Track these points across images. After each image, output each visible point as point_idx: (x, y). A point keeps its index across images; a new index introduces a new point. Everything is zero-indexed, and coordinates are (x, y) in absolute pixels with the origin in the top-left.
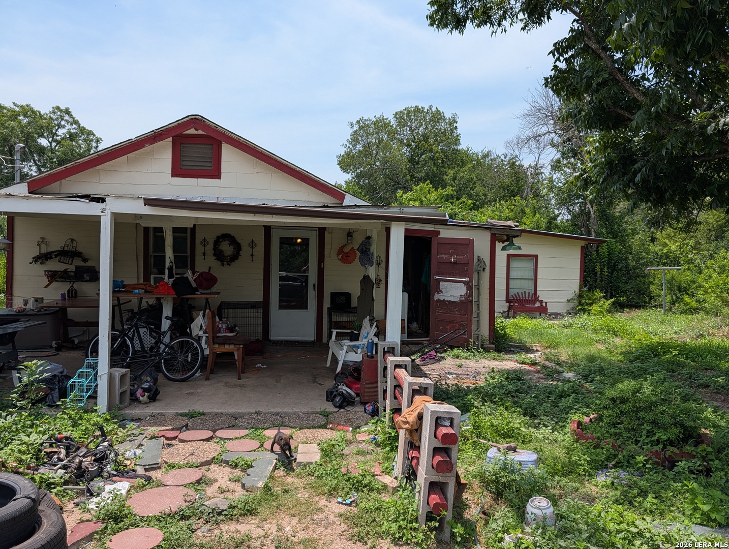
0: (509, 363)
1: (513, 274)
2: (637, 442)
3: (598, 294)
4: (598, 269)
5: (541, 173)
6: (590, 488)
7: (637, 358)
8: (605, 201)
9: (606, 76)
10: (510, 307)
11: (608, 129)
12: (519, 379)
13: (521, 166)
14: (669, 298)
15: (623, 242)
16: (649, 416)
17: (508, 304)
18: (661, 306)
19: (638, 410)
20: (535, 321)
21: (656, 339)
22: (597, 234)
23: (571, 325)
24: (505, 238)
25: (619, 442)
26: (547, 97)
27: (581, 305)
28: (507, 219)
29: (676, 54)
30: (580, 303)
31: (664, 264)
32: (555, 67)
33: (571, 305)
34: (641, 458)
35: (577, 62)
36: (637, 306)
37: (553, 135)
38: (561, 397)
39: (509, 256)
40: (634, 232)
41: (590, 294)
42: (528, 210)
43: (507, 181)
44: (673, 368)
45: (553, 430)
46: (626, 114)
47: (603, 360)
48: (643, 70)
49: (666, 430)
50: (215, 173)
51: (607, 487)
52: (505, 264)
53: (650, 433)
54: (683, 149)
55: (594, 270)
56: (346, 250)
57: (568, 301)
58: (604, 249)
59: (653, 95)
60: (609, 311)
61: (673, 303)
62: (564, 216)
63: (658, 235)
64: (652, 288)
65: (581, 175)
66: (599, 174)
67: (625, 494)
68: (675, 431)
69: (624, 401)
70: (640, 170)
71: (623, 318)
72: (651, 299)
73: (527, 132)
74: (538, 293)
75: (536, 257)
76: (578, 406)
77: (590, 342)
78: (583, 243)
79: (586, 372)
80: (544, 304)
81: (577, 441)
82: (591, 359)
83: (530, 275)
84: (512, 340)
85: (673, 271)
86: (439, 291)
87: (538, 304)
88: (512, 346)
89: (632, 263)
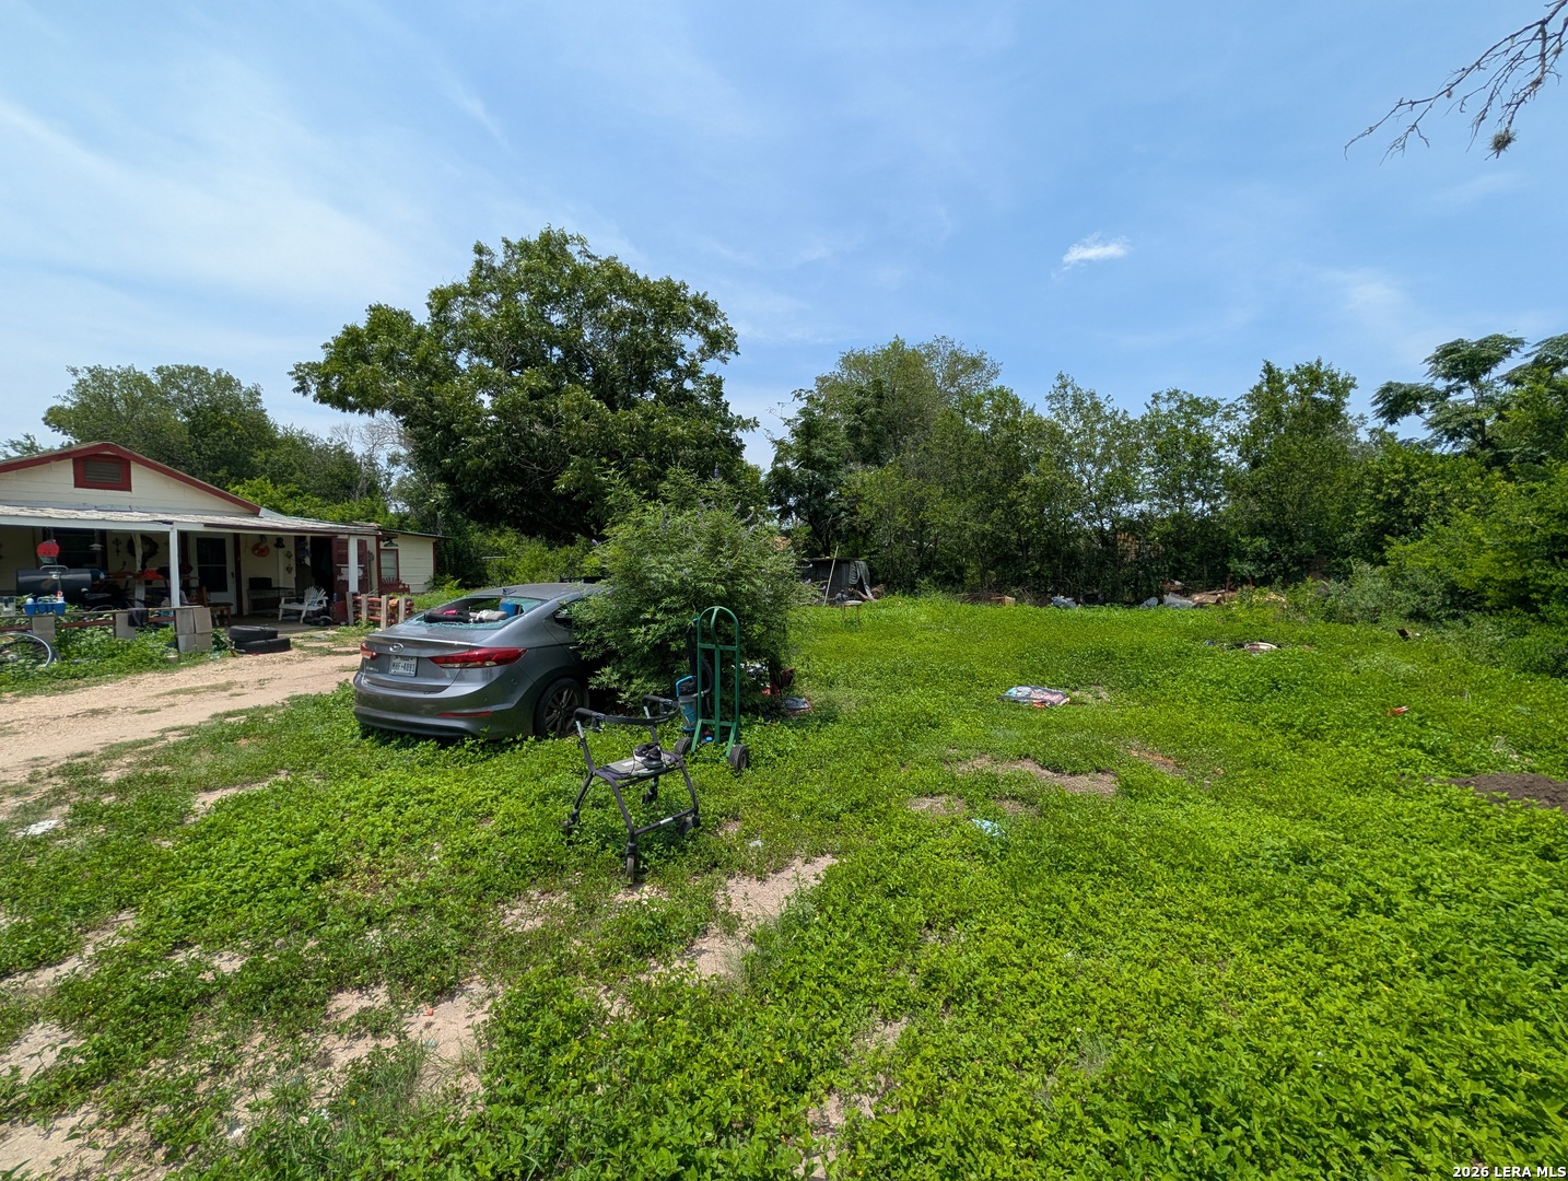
1: (382, 564)
3: (448, 576)
4: (446, 559)
5: (377, 464)
13: (351, 454)
14: (499, 578)
15: (465, 540)
22: (444, 532)
27: (436, 584)
31: (495, 555)
33: (429, 585)
36: (479, 586)
40: (473, 531)
41: (442, 577)
42: (378, 510)
43: (336, 468)
50: (127, 487)
55: (443, 561)
56: (262, 547)
57: (426, 582)
58: (450, 544)
60: (458, 588)
61: (502, 581)
64: (488, 572)
72: (488, 580)
74: (401, 578)
75: (396, 551)
78: (433, 540)
80: (406, 585)
83: (395, 564)
85: (501, 559)
86: (341, 574)
87: (400, 588)
89: (473, 554)
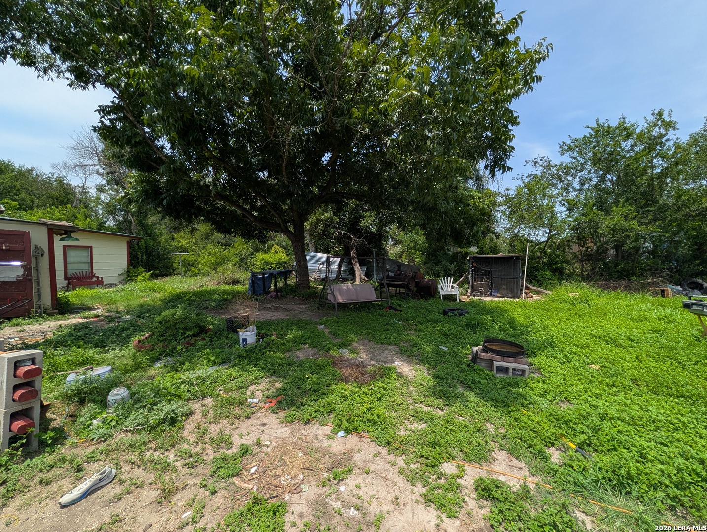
0: (75, 320)
1: (69, 260)
2: (176, 340)
3: (141, 269)
4: (139, 255)
5: (88, 192)
6: (152, 372)
7: (169, 302)
8: (142, 215)
9: (141, 139)
10: (69, 284)
11: (143, 171)
12: (87, 327)
13: (68, 185)
14: (184, 269)
15: (155, 240)
16: (182, 325)
17: (66, 281)
18: (180, 274)
19: (176, 324)
20: (93, 291)
21: (179, 290)
22: (137, 234)
23: (123, 290)
24: (63, 232)
25: (166, 344)
26: (91, 140)
28: (60, 220)
29: (184, 140)
30: (128, 276)
31: (180, 252)
32: (101, 122)
33: (122, 278)
34: (179, 348)
35: (119, 125)
36: (166, 275)
37: (98, 167)
38: (123, 331)
39: (65, 247)
40: (161, 234)
41: (135, 270)
42: (79, 216)
43: (56, 193)
44: (191, 302)
45: (120, 350)
46: (155, 165)
47: (149, 305)
48: (164, 143)
49: (191, 330)
51: (162, 368)
52: (62, 253)
53: (183, 334)
54: (188, 191)
55: (136, 256)
57: (119, 275)
58: (142, 243)
59: (171, 158)
60: (149, 279)
61: (186, 272)
62: (111, 223)
63: (176, 236)
64: (174, 265)
65: (126, 196)
66: (139, 197)
67: (172, 367)
68: (196, 330)
69: (166, 321)
70: (165, 198)
71: (158, 282)
72: (174, 270)
73: (75, 161)
74: (94, 272)
75: (91, 248)
76: (136, 333)
77: (139, 297)
78: (128, 239)
79: (139, 314)
80: (100, 279)
81: (139, 351)
82: (142, 306)
83: (87, 260)
84: (74, 304)
85: (184, 255)
87: (94, 279)
88: (75, 309)
89: (161, 252)
